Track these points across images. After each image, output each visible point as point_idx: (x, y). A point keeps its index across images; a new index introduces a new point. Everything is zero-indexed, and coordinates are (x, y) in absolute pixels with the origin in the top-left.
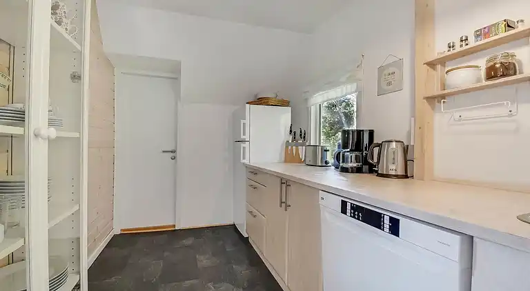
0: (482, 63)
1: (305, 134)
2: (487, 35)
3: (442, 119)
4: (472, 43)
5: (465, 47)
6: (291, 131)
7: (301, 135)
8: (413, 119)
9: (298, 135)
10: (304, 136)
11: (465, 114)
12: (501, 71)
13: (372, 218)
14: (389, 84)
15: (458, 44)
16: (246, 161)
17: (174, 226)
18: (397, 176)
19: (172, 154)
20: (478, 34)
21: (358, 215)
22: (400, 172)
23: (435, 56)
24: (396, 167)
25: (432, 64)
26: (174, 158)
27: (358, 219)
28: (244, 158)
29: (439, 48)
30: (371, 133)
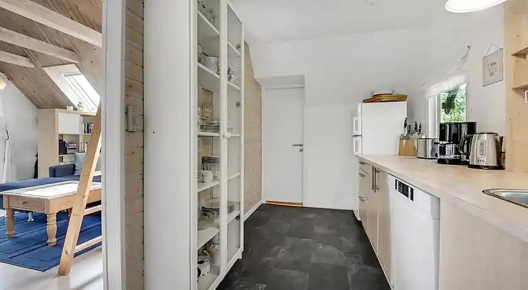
1: (420, 127)
6: (405, 125)
7: (416, 128)
9: (413, 128)
10: (418, 129)
14: (492, 74)
16: (359, 153)
17: (302, 204)
18: (488, 167)
19: (300, 147)
22: (492, 163)
25: (521, 55)
26: (301, 150)
27: (401, 192)
28: (357, 151)
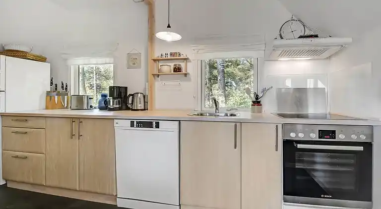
0: (172, 65)
1: (66, 86)
2: (174, 56)
3: (158, 84)
4: (169, 57)
5: (167, 58)
6: (52, 83)
7: (62, 87)
8: (147, 83)
9: (60, 86)
10: (65, 88)
11: (166, 83)
12: (177, 70)
13: (148, 124)
14: (134, 63)
15: (164, 55)
20: (171, 54)
21: (141, 126)
22: (143, 108)
23: (155, 57)
24: (140, 106)
25: (155, 60)
27: (141, 127)
29: (157, 55)
30: (126, 88)
